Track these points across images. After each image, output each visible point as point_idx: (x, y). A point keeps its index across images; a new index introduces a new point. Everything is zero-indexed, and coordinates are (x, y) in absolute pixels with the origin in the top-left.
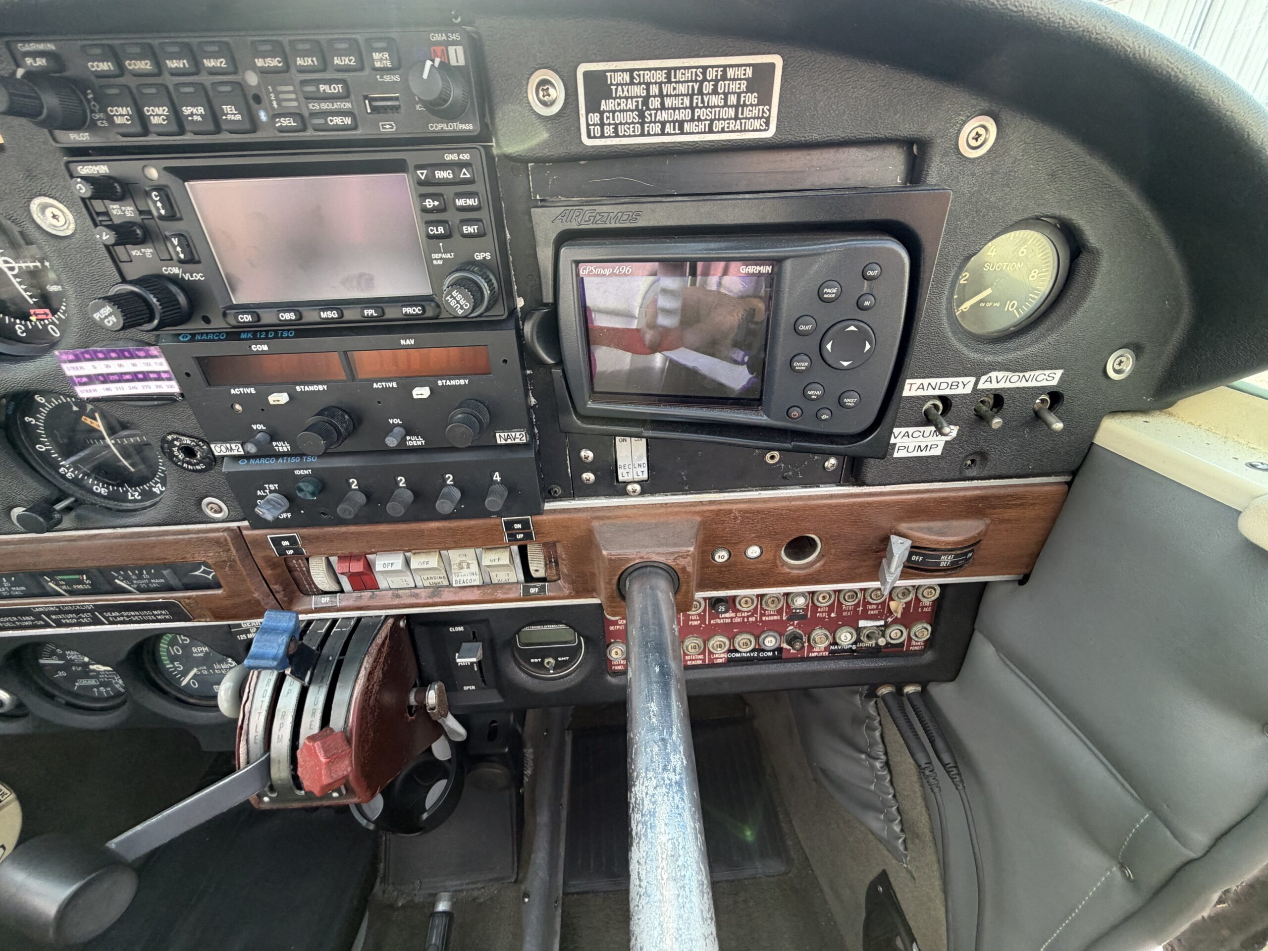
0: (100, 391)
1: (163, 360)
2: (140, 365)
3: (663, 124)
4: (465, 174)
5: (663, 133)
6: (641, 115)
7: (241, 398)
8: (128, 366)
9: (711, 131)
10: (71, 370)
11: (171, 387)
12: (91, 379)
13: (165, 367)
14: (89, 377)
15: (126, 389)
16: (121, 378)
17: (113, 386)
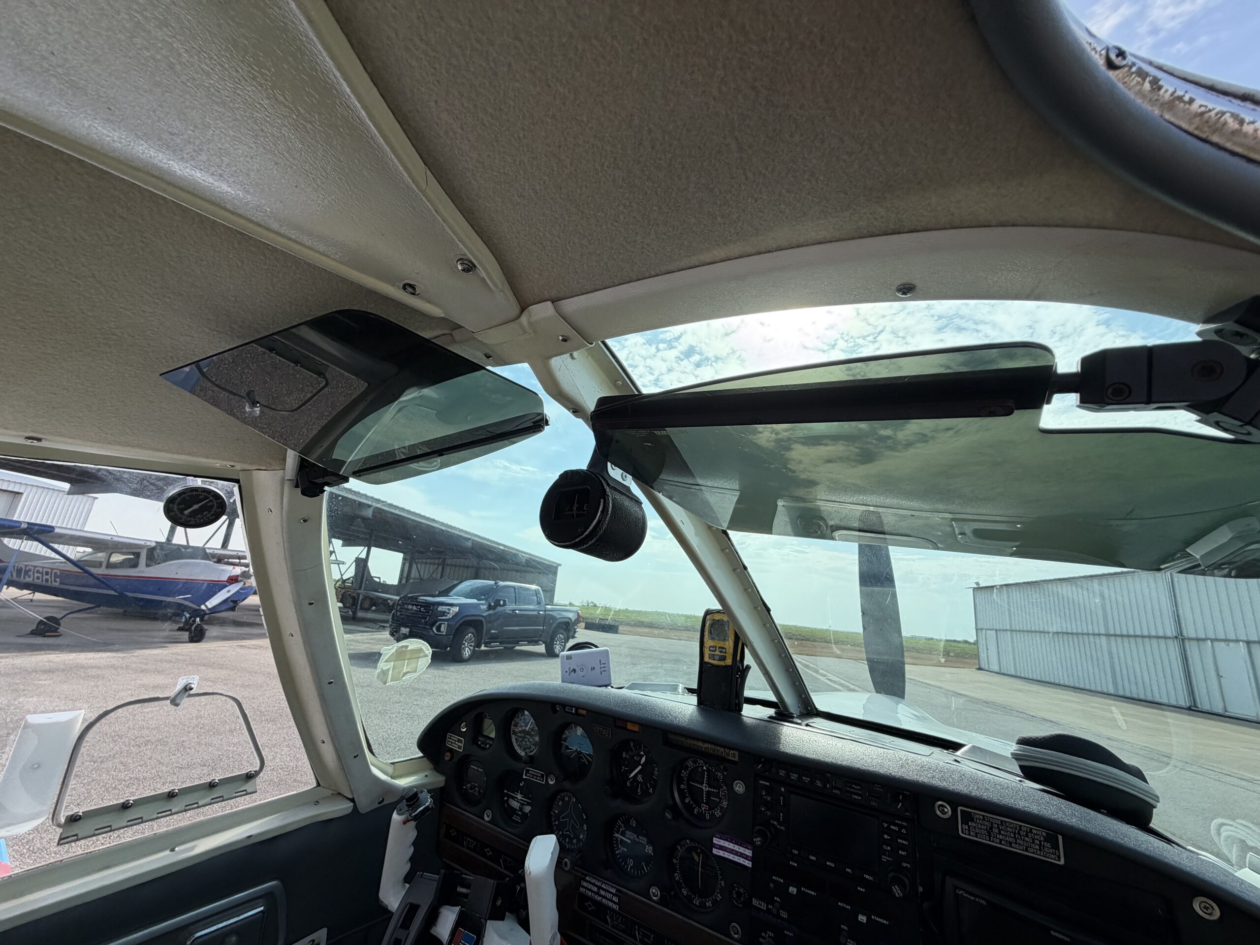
0: (721, 853)
1: (751, 852)
2: (742, 850)
3: (1001, 840)
4: (904, 831)
5: (1001, 844)
6: (989, 833)
7: (774, 882)
8: (736, 848)
9: (1027, 851)
10: (716, 841)
11: (748, 864)
12: (721, 848)
13: (751, 855)
14: (720, 846)
15: (731, 857)
16: (731, 851)
17: (726, 853)
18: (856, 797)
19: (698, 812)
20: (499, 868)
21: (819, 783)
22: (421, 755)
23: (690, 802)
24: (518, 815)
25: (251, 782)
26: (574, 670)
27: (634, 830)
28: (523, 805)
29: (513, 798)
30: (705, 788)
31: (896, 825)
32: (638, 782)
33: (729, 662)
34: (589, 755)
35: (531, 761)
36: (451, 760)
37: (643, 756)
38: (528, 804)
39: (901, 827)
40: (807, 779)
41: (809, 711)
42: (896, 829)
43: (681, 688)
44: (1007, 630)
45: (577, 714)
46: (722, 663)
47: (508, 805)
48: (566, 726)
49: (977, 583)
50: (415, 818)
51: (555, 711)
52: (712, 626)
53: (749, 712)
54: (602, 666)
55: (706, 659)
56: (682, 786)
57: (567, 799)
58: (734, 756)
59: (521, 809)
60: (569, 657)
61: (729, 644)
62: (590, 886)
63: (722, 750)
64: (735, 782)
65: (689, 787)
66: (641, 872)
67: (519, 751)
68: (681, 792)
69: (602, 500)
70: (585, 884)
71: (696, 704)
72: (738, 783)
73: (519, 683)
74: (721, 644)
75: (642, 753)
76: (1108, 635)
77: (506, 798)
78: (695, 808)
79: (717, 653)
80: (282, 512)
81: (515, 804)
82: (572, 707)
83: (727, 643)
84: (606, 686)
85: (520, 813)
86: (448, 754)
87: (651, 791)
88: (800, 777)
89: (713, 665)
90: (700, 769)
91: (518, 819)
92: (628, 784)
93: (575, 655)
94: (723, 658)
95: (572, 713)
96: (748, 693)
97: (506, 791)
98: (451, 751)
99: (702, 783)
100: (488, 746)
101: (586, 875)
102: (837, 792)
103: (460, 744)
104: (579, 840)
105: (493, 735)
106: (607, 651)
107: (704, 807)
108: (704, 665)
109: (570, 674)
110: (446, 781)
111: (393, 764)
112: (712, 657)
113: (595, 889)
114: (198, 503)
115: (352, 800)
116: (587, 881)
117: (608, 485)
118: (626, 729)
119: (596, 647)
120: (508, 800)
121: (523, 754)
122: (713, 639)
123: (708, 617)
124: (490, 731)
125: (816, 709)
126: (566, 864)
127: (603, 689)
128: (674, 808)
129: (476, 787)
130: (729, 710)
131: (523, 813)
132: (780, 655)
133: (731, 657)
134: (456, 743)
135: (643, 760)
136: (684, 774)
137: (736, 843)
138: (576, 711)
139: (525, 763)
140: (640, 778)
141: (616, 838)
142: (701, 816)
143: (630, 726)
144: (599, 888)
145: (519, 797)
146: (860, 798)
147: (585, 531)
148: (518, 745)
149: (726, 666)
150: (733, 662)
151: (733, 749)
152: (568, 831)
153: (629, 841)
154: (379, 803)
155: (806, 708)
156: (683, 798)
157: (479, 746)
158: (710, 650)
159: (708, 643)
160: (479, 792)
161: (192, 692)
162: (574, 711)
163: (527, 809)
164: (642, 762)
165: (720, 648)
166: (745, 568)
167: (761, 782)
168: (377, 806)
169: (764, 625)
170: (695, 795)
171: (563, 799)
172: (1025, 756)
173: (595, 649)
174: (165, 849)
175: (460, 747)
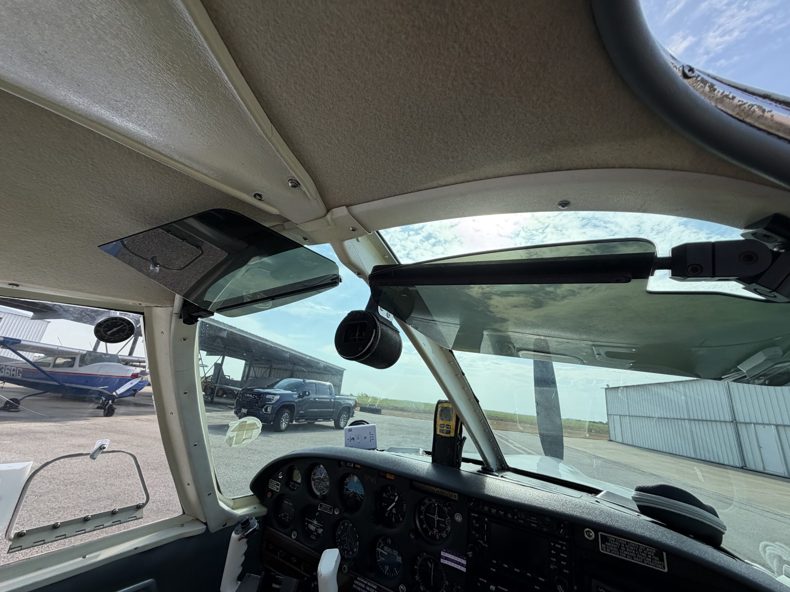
0: (446, 562)
1: (466, 561)
2: (459, 560)
3: (627, 555)
4: (564, 548)
5: (626, 557)
6: (619, 550)
7: (481, 582)
8: (456, 559)
9: (643, 562)
10: (443, 554)
11: (464, 569)
12: (446, 559)
13: (465, 563)
14: (445, 557)
15: (452, 565)
16: (453, 561)
17: (449, 562)
18: (534, 525)
19: (431, 534)
20: (300, 571)
21: (509, 516)
22: (252, 493)
23: (426, 527)
24: (314, 535)
25: (140, 511)
26: (353, 439)
27: (389, 546)
28: (318, 528)
29: (311, 523)
30: (436, 518)
31: (559, 544)
32: (393, 514)
33: (452, 434)
34: (361, 495)
35: (324, 498)
36: (271, 497)
37: (396, 496)
38: (321, 527)
39: (562, 545)
40: (502, 513)
41: (503, 467)
42: (560, 547)
43: (421, 451)
44: (626, 416)
45: (354, 467)
46: (448, 435)
47: (308, 528)
48: (347, 475)
49: (608, 385)
50: (246, 537)
51: (340, 466)
52: (442, 411)
53: (466, 468)
54: (372, 436)
55: (438, 433)
56: (422, 517)
57: (346, 524)
58: (455, 497)
59: (316, 531)
60: (350, 430)
61: (453, 423)
62: (360, 584)
63: (447, 492)
64: (456, 514)
65: (426, 517)
66: (394, 575)
67: (316, 492)
68: (421, 521)
69: (374, 330)
70: (357, 582)
71: (431, 462)
72: (458, 515)
73: (317, 447)
74: (447, 423)
75: (396, 494)
76: (690, 420)
77: (306, 524)
78: (430, 531)
79: (445, 428)
80: (170, 334)
81: (312, 528)
82: (351, 463)
83: (451, 422)
84: (373, 449)
85: (315, 534)
86: (270, 493)
87: (401, 519)
88: (497, 512)
89: (441, 436)
90: (433, 505)
91: (313, 537)
92: (387, 515)
93: (354, 428)
94: (449, 432)
95: (351, 467)
96: (464, 455)
97: (306, 519)
98: (272, 491)
99: (434, 515)
100: (296, 488)
101: (357, 576)
102: (521, 521)
103: (278, 487)
104: (353, 552)
105: (299, 481)
106: (374, 426)
107: (436, 531)
108: (436, 436)
109: (350, 441)
110: (268, 511)
111: (233, 499)
112: (442, 431)
113: (363, 586)
114: (116, 327)
115: (206, 524)
116: (358, 581)
117: (378, 320)
118: (385, 477)
119: (368, 423)
120: (308, 524)
121: (318, 494)
122: (442, 419)
123: (439, 405)
124: (298, 478)
125: (508, 466)
126: (344, 568)
127: (371, 451)
128: (416, 531)
129: (287, 516)
130: (453, 466)
131: (317, 533)
132: (485, 431)
133: (454, 431)
134: (275, 486)
135: (397, 498)
136: (423, 508)
137: (456, 556)
138: (354, 465)
139: (320, 500)
140: (394, 511)
141: (378, 551)
142: (433, 537)
143: (388, 476)
144: (366, 585)
145: (315, 522)
146: (536, 526)
147: (364, 349)
148: (316, 488)
149: (451, 437)
150: (455, 435)
151: (455, 492)
152: (346, 546)
153: (386, 554)
154: (223, 526)
155: (501, 465)
156: (421, 525)
157: (290, 488)
158: (440, 427)
159: (439, 422)
160: (289, 519)
161: (105, 450)
162: (352, 466)
163: (320, 531)
164: (396, 500)
165: (447, 425)
166: (463, 374)
167: (473, 514)
168: (222, 528)
169: (475, 411)
170: (430, 522)
171: (343, 524)
172: (640, 498)
173: (367, 425)
174: (80, 557)
175: (277, 489)
